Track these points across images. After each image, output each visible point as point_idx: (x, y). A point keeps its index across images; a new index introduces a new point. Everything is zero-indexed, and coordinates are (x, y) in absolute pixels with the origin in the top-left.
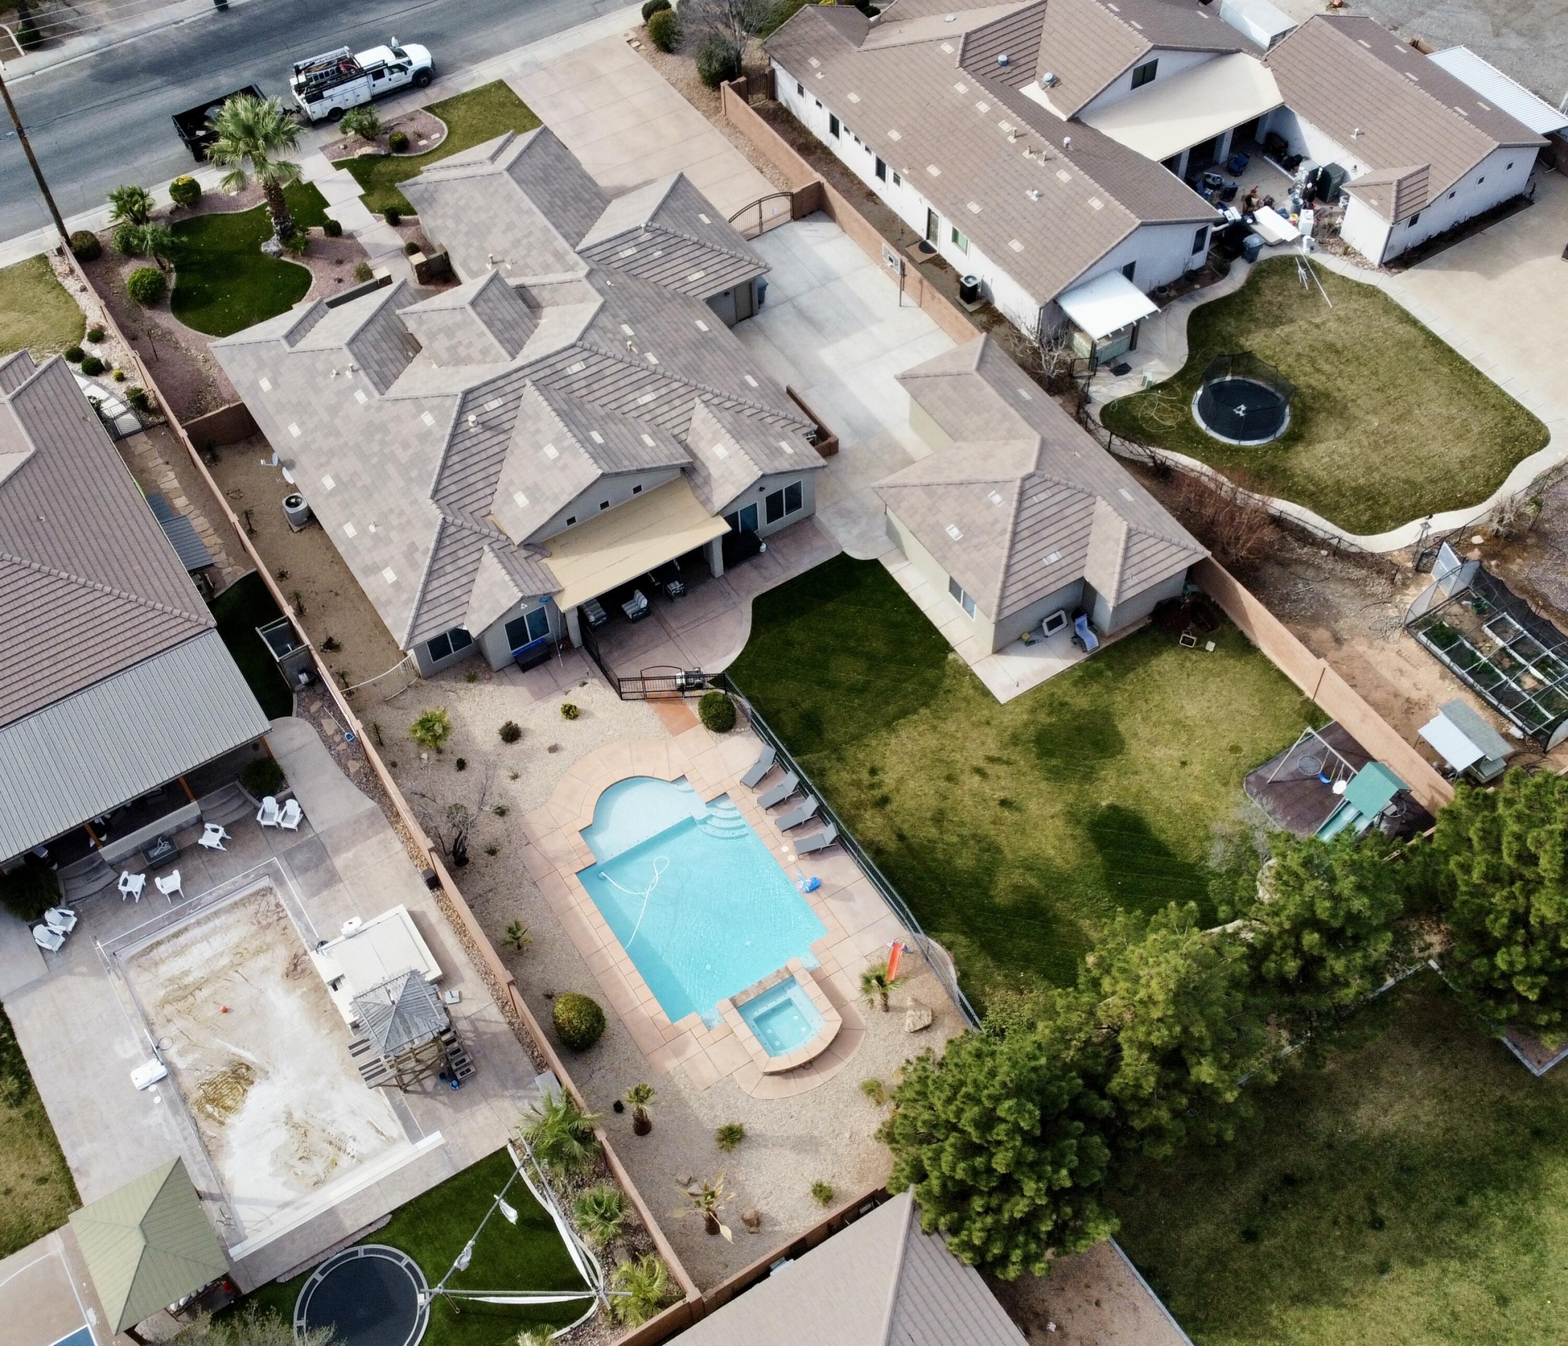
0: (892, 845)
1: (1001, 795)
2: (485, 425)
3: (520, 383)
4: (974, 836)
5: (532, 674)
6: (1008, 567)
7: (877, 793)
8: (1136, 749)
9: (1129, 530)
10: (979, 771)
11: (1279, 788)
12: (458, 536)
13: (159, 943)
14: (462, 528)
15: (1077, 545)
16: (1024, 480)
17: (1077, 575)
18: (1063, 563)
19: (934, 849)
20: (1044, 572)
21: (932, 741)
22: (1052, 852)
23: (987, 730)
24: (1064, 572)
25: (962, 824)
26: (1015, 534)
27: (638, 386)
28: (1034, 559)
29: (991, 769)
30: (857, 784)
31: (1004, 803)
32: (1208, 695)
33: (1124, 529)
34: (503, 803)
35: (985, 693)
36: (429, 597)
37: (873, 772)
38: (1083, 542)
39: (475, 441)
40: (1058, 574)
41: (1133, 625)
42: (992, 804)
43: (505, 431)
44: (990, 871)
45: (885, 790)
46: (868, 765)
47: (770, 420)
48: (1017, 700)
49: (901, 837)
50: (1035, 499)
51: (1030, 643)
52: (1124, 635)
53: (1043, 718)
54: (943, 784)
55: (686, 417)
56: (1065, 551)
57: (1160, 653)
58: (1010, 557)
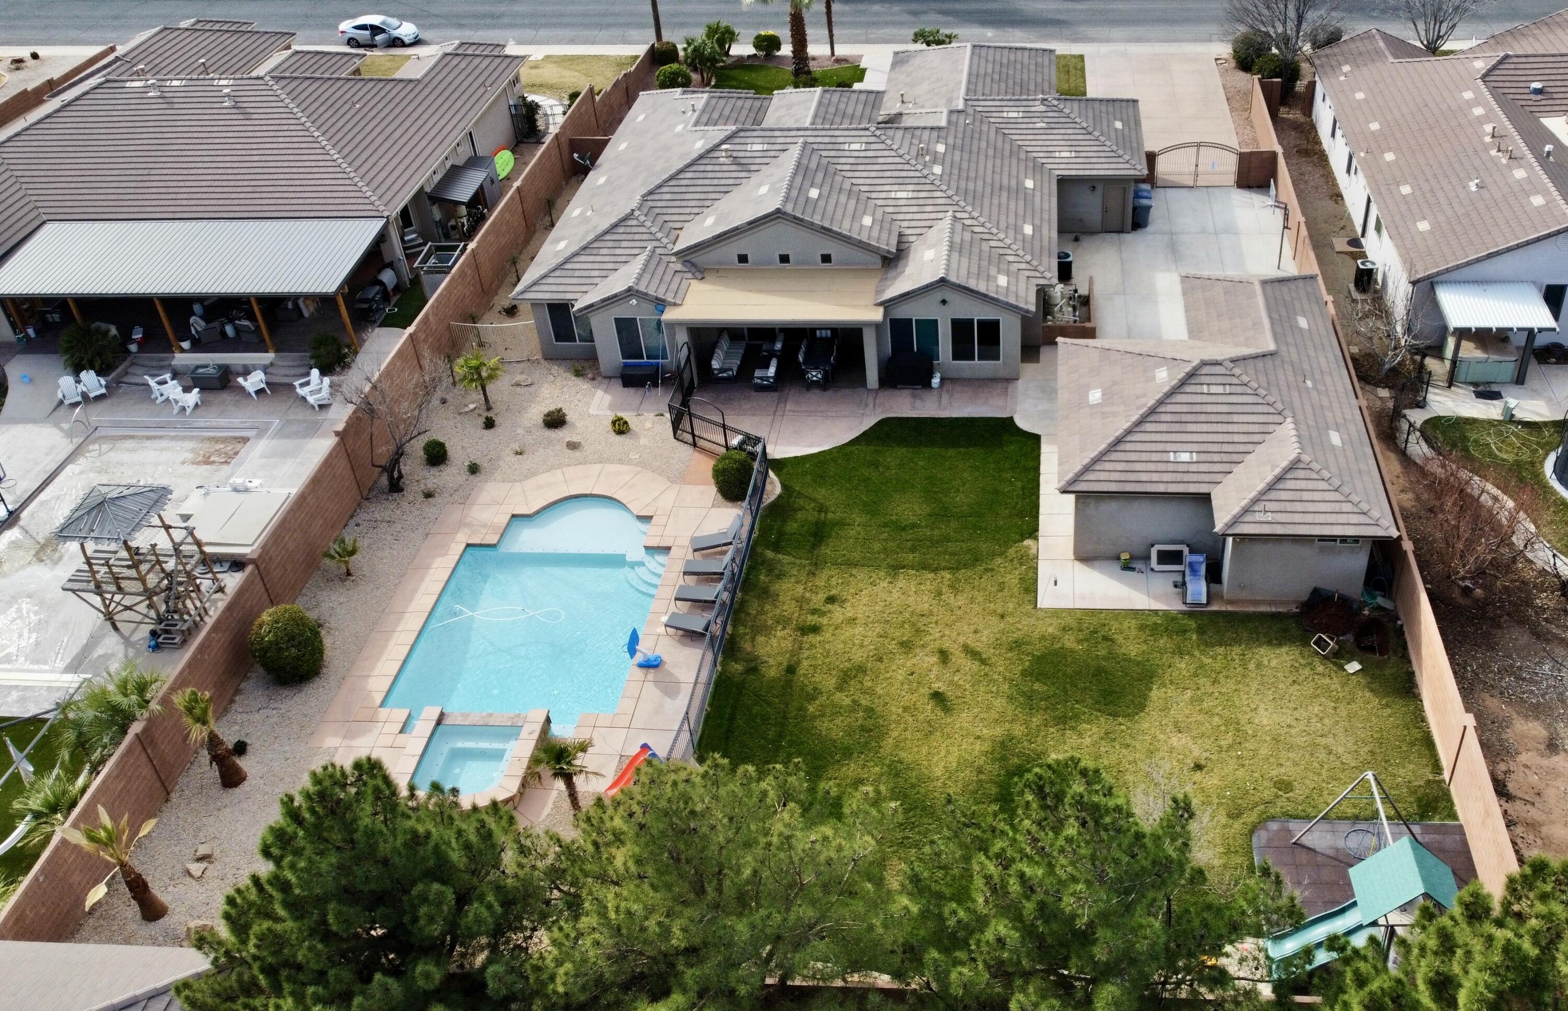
2: (736, 161)
3: (790, 140)
9: (1298, 461)
11: (1303, 857)
12: (634, 230)
13: (133, 437)
14: (642, 225)
15: (1225, 458)
16: (1204, 363)
18: (1194, 468)
20: (1161, 467)
26: (1152, 411)
27: (901, 182)
28: (1159, 447)
29: (959, 659)
31: (938, 697)
33: (1292, 456)
34: (485, 464)
35: (1030, 588)
36: (569, 266)
37: (831, 600)
39: (717, 168)
40: (1179, 477)
41: (1270, 603)
45: (825, 621)
51: (1127, 567)
52: (1252, 609)
53: (1069, 642)
55: (928, 223)
56: (1204, 457)
57: (1280, 645)
58: (1129, 432)
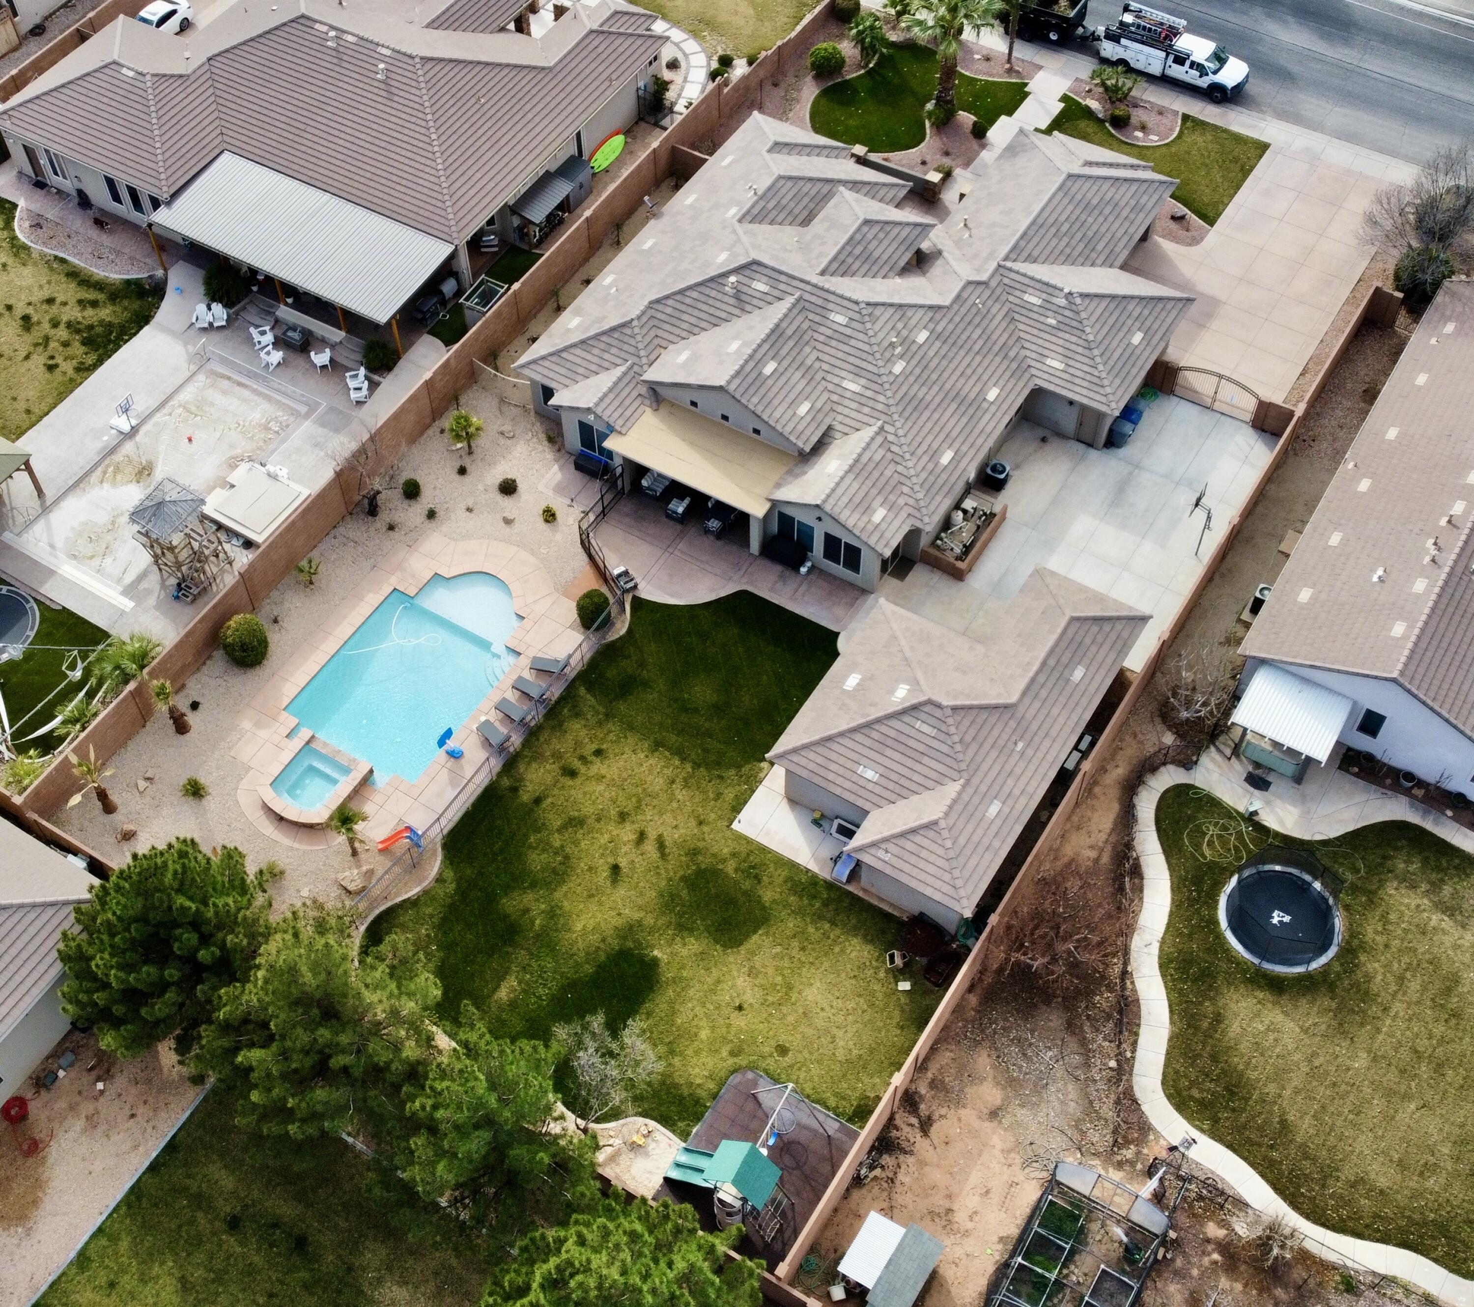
0: (525, 797)
1: (623, 863)
2: (738, 295)
3: (789, 289)
4: (567, 857)
5: (578, 475)
6: (829, 739)
7: (577, 764)
8: (735, 959)
9: (935, 823)
10: (642, 837)
11: (750, 1106)
12: (626, 339)
13: (229, 378)
14: (633, 336)
15: (898, 789)
16: (930, 702)
17: (867, 806)
18: (870, 786)
19: (538, 830)
20: (848, 774)
21: (658, 783)
22: (579, 927)
23: (693, 823)
24: (861, 792)
25: (576, 843)
26: (868, 725)
27: (858, 373)
28: (855, 757)
29: (650, 847)
30: (578, 744)
31: (616, 869)
32: (840, 1004)
33: (934, 818)
34: (441, 513)
35: (737, 808)
36: (564, 355)
37: (598, 753)
38: (905, 793)
39: (720, 296)
40: (855, 788)
41: (892, 905)
42: (611, 860)
43: (743, 310)
44: (534, 885)
45: (583, 769)
46: (604, 746)
47: (906, 490)
48: (741, 838)
49: (538, 801)
50: (918, 724)
51: (816, 823)
52: (875, 902)
53: (730, 868)
54: (613, 813)
55: (858, 425)
56: (884, 782)
57: (871, 942)
58: (841, 734)
